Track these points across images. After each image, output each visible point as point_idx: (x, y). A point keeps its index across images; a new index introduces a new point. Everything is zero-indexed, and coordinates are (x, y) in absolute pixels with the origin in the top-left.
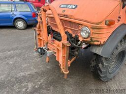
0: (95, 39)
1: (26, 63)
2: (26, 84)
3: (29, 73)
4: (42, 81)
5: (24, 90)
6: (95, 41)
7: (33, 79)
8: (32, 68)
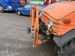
0: (54, 31)
1: (27, 35)
2: (20, 44)
3: (25, 40)
4: (27, 47)
5: (17, 47)
6: (54, 32)
7: (24, 44)
8: (28, 38)
